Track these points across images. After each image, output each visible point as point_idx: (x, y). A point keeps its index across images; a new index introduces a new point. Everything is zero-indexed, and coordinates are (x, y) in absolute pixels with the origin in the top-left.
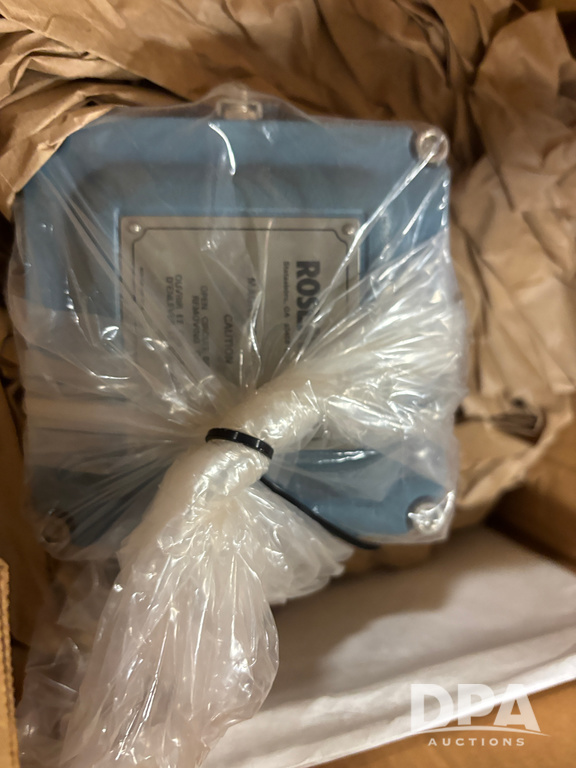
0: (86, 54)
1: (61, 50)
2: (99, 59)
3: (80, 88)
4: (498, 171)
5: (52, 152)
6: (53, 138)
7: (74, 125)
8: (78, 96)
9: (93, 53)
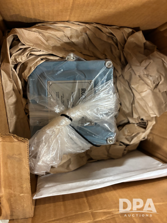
0: (41, 50)
1: (36, 50)
2: (43, 51)
3: (40, 57)
4: (131, 67)
5: (34, 69)
6: (35, 66)
7: (38, 64)
8: (39, 59)
9: (42, 50)
